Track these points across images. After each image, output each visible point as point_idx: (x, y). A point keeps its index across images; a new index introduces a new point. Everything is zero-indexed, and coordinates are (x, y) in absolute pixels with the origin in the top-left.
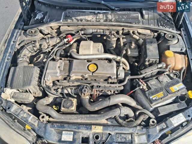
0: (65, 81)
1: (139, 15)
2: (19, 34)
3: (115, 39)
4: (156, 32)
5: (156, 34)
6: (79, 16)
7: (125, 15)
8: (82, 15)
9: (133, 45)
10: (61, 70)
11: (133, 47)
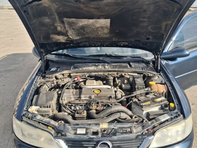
0: (77, 101)
1: (128, 65)
2: (39, 78)
3: (112, 78)
4: (142, 74)
5: (142, 75)
6: (84, 67)
7: (118, 65)
8: (87, 67)
9: (126, 81)
10: (73, 94)
11: (125, 82)
